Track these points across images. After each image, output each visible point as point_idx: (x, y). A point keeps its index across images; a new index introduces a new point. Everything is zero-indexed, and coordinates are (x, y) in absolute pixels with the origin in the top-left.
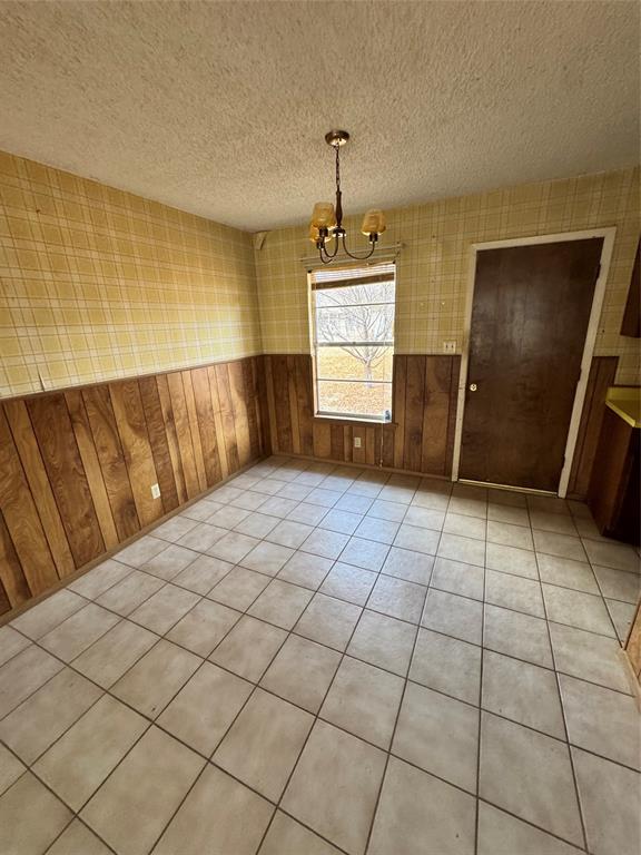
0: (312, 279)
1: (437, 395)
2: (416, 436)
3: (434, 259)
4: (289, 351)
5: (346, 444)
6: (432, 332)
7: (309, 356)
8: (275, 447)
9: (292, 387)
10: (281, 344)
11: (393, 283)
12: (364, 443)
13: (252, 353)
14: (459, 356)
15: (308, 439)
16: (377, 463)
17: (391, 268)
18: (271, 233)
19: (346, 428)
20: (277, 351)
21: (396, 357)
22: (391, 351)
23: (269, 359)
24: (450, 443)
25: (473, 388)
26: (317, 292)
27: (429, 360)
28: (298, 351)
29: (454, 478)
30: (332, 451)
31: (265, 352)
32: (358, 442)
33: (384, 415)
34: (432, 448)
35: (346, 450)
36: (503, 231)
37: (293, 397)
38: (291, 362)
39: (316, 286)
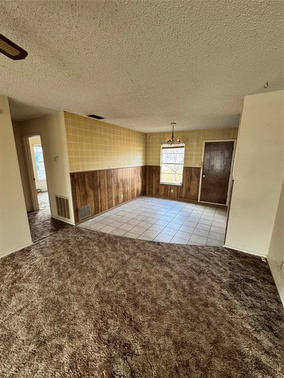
0: (162, 146)
1: (195, 178)
2: (189, 189)
3: (195, 143)
4: (154, 165)
5: (169, 192)
6: (194, 162)
7: (160, 166)
8: (147, 192)
9: (154, 175)
10: (152, 163)
11: (184, 149)
12: (174, 191)
13: (144, 165)
14: (200, 168)
15: (158, 190)
16: (177, 197)
17: (184, 145)
18: (152, 134)
19: (169, 187)
20: (151, 165)
21: (184, 167)
22: (183, 166)
23: (148, 167)
24: (198, 191)
25: (204, 176)
26: (164, 150)
27: (193, 169)
28: (157, 165)
29: (199, 201)
30: (165, 193)
31: (147, 165)
32: (172, 191)
33: (180, 183)
34: (193, 193)
35: (169, 193)
36: (211, 138)
37: (154, 178)
38: (154, 168)
39: (163, 148)
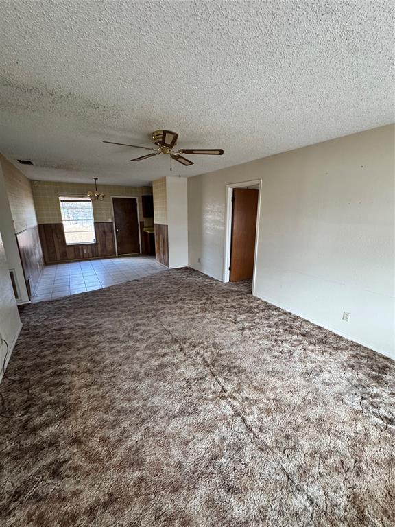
0: (60, 199)
1: (108, 233)
6: (104, 216)
7: (62, 224)
9: (55, 235)
11: (91, 202)
12: (87, 251)
14: (112, 223)
15: (64, 254)
17: (89, 198)
18: (41, 182)
19: (80, 247)
21: (95, 223)
22: (93, 221)
24: (114, 245)
25: (118, 230)
26: (63, 203)
27: (104, 224)
28: (58, 222)
29: (117, 255)
30: (76, 256)
32: (85, 251)
33: (93, 241)
35: (81, 254)
36: (117, 194)
37: (55, 239)
38: (53, 226)
39: (62, 201)
